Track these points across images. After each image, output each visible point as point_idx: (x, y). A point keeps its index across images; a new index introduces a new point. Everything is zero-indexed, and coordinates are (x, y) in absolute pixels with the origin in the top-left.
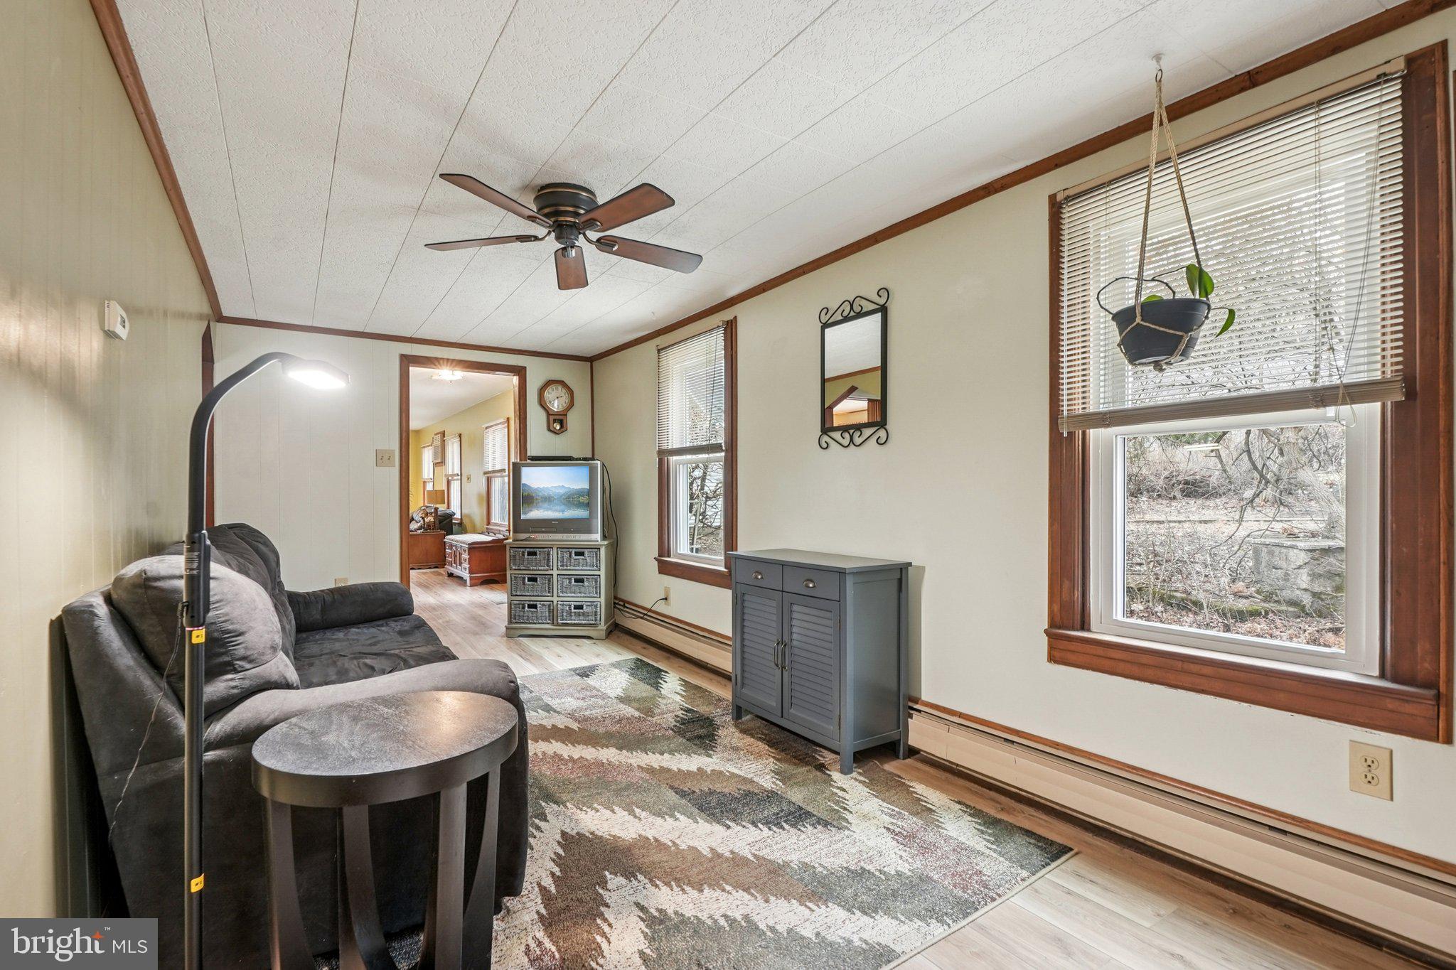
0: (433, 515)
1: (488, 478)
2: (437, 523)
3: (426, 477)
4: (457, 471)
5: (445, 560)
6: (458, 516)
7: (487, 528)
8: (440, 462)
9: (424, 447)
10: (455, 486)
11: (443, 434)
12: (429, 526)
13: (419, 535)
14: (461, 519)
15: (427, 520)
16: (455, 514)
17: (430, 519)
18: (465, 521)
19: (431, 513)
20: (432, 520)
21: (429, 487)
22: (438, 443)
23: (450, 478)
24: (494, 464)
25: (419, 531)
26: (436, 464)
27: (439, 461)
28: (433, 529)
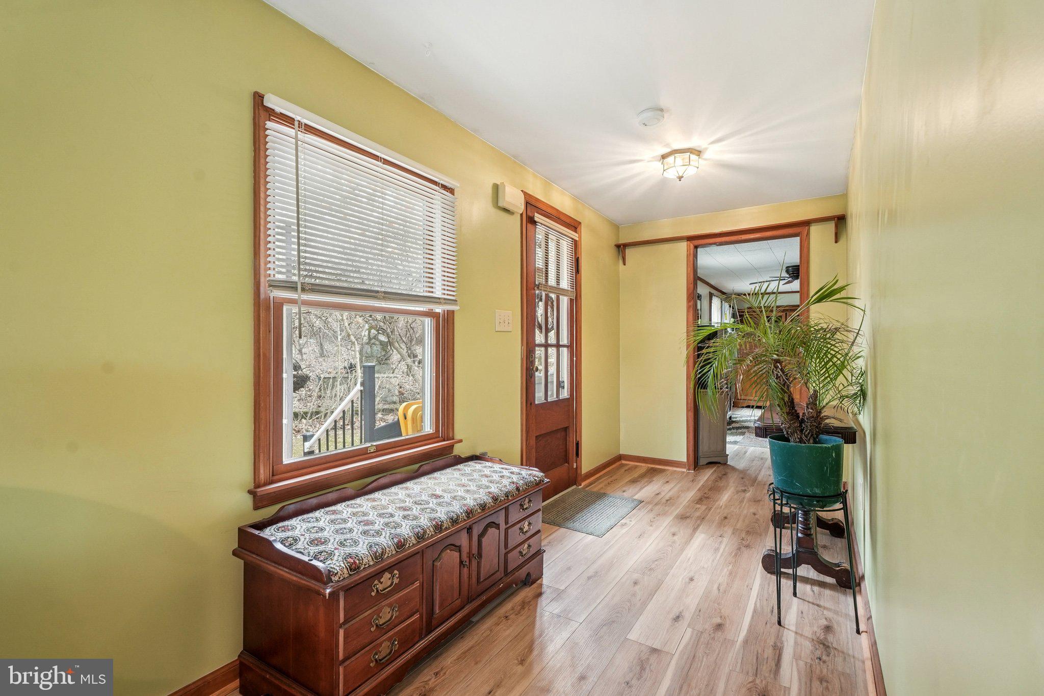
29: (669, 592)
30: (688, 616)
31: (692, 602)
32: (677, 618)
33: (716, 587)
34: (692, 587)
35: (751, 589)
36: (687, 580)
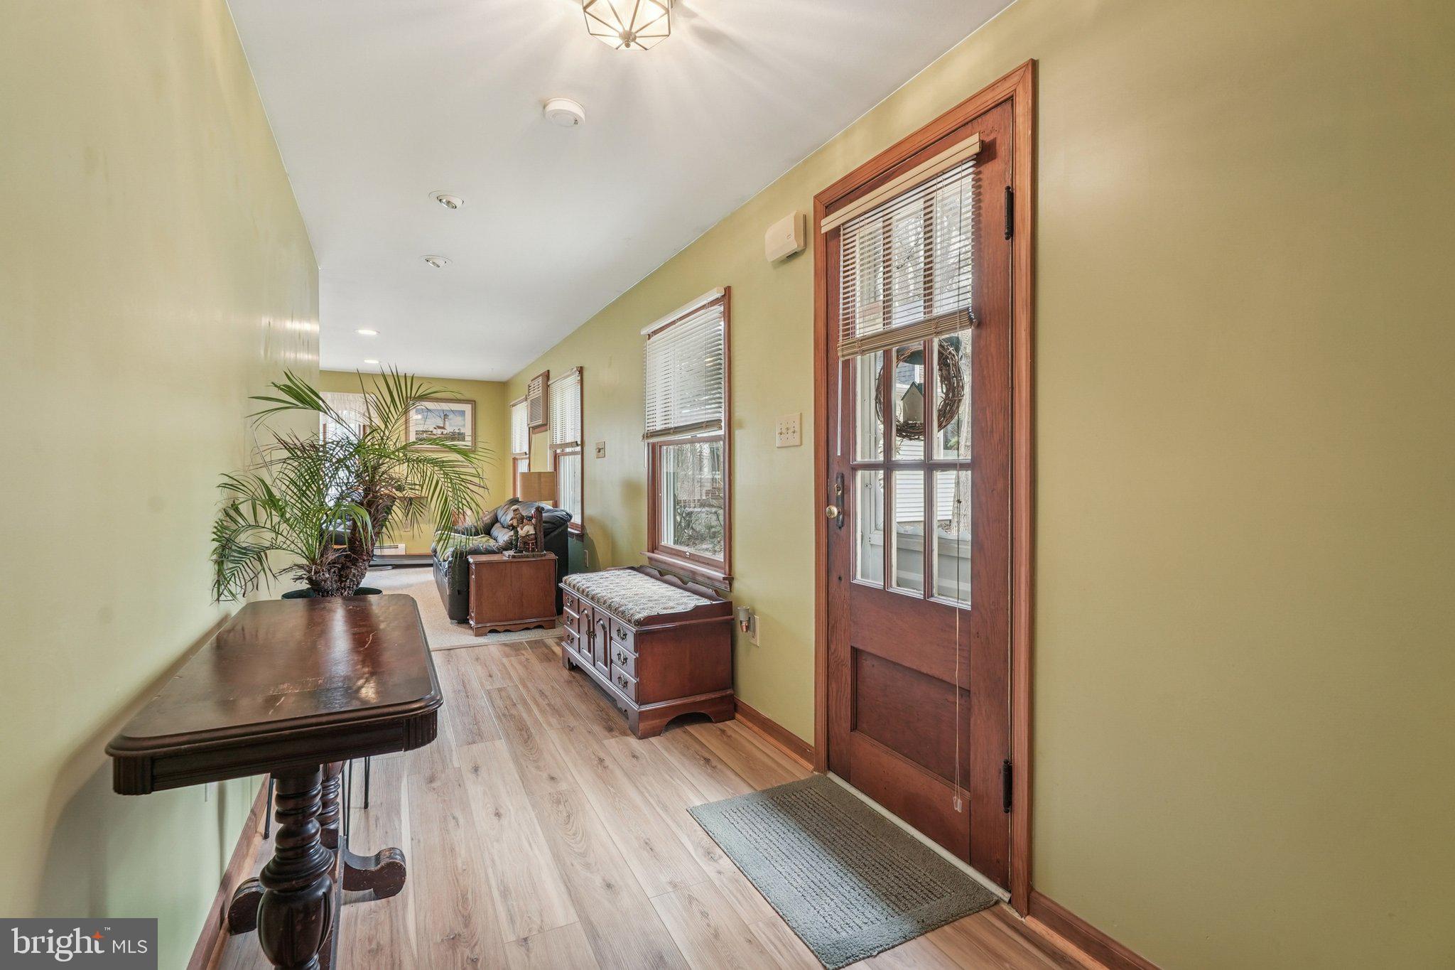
0: (534, 521)
1: (654, 446)
2: (541, 535)
3: (518, 451)
4: (572, 435)
5: (560, 611)
6: (577, 519)
7: (650, 559)
8: (541, 425)
9: (513, 406)
10: (569, 467)
11: (547, 376)
12: (525, 543)
13: (505, 562)
14: (583, 526)
15: (522, 532)
16: (571, 517)
17: (527, 530)
18: (590, 530)
19: (530, 518)
20: (532, 532)
21: (523, 467)
22: (537, 393)
23: (559, 451)
24: (666, 416)
25: (507, 553)
26: (533, 430)
27: (540, 423)
28: (533, 550)
29: (508, 787)
30: (468, 777)
31: (475, 790)
32: (476, 770)
33: (461, 821)
34: (489, 805)
35: (412, 839)
36: (502, 811)
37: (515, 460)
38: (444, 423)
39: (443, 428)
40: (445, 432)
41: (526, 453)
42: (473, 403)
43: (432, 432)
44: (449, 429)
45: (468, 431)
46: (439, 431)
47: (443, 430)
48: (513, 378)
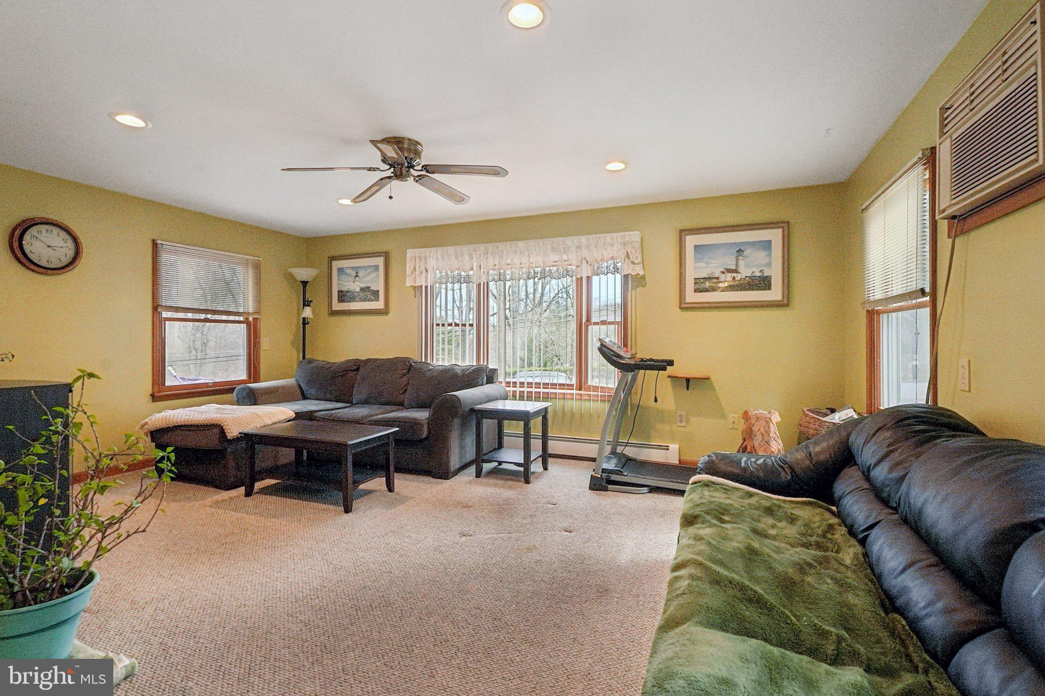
37: (872, 316)
38: (737, 265)
39: (736, 271)
40: (738, 277)
41: (923, 291)
42: (785, 226)
43: (717, 278)
44: (745, 272)
45: (776, 274)
46: (729, 276)
47: (735, 275)
48: (856, 172)
